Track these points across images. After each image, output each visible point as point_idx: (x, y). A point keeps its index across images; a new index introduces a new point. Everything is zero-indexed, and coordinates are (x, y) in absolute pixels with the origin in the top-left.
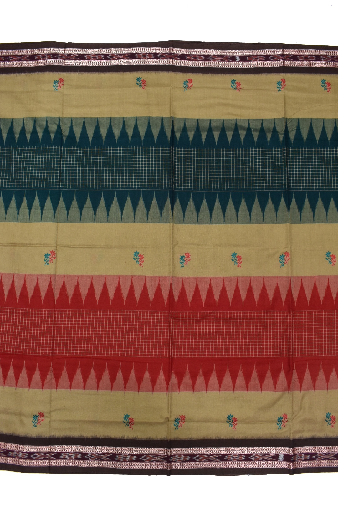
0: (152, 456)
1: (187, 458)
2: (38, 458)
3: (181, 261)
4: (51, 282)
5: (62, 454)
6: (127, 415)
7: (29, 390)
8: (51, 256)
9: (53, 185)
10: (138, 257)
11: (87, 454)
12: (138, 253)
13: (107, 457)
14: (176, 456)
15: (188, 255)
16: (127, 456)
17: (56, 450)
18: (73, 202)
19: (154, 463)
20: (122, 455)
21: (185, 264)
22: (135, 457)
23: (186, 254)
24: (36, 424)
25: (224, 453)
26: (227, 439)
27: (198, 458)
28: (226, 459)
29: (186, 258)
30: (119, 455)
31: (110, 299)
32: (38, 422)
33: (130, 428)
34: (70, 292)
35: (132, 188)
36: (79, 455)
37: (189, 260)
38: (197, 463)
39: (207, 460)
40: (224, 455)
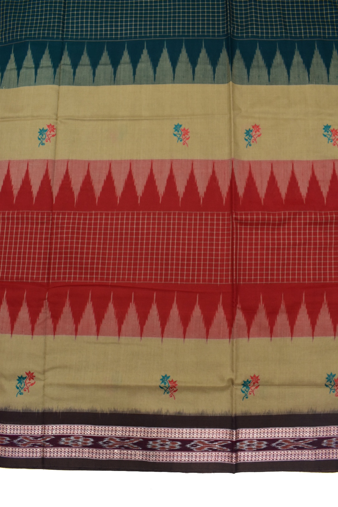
0: (206, 442)
1: (262, 445)
2: (25, 445)
3: (247, 138)
4: (47, 171)
5: (63, 439)
6: (166, 375)
7: (11, 337)
8: (48, 133)
9: (53, 34)
10: (180, 133)
11: (102, 438)
12: (181, 126)
13: (135, 444)
14: (245, 442)
15: (256, 127)
16: (166, 441)
17: (54, 432)
18: (82, 57)
19: (210, 453)
20: (158, 441)
21: (253, 142)
22: (179, 443)
23: (253, 127)
24: (22, 391)
25: (321, 435)
26: (326, 412)
27: (281, 444)
28: (324, 445)
29: (254, 133)
30: (154, 440)
31: (138, 195)
32: (25, 387)
33: (171, 396)
34: (76, 186)
35: (170, 36)
36: (89, 440)
37: (259, 136)
38: (279, 452)
39: (294, 447)
40: (321, 440)
